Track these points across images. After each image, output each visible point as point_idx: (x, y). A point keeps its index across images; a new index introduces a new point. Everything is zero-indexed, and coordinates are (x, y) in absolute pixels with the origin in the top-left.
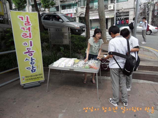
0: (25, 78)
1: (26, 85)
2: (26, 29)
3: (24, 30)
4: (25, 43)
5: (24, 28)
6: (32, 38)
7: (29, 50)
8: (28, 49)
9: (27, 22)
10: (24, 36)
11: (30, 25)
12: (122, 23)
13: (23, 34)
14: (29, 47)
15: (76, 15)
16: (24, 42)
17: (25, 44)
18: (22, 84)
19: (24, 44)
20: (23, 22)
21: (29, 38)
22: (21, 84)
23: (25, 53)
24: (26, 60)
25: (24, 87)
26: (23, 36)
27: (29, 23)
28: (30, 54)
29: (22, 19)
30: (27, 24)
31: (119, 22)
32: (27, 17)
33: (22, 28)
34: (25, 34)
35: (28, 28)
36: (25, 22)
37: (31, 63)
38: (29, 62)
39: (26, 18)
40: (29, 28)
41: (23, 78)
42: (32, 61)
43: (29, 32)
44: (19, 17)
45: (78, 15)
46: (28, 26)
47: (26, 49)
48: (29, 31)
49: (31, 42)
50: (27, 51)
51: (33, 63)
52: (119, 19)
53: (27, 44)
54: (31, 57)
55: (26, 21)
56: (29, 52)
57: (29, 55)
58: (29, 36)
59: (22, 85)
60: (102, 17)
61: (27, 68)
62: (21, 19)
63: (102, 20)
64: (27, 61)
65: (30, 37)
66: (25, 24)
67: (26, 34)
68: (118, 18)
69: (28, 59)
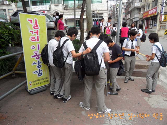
0: (32, 83)
1: (33, 90)
2: (35, 33)
3: (33, 33)
4: (33, 47)
5: (32, 32)
6: (40, 42)
7: (36, 54)
8: (36, 53)
9: (36, 26)
10: (32, 40)
11: (38, 28)
12: (97, 24)
13: (32, 37)
14: (37, 50)
17: (33, 48)
18: (29, 90)
19: (32, 47)
20: (32, 25)
21: (36, 41)
22: (28, 90)
23: (33, 57)
24: (33, 64)
25: (31, 93)
26: (31, 39)
27: (37, 26)
29: (31, 22)
30: (35, 27)
31: (94, 23)
32: (36, 20)
33: (31, 31)
34: (33, 38)
35: (36, 31)
36: (34, 25)
37: (38, 67)
38: (37, 65)
39: (35, 21)
40: (37, 31)
41: (30, 84)
42: (39, 64)
43: (37, 36)
44: (29, 20)
46: (36, 30)
47: (34, 53)
48: (37, 34)
49: (38, 45)
50: (35, 54)
51: (40, 66)
53: (34, 48)
54: (38, 60)
55: (35, 24)
56: (36, 55)
57: (36, 58)
58: (37, 39)
61: (34, 72)
62: (30, 22)
64: (35, 65)
65: (38, 40)
66: (34, 27)
69: (35, 63)
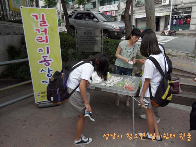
0: (41, 95)
1: (41, 103)
2: (42, 31)
3: (39, 32)
4: (41, 49)
5: (39, 30)
6: (49, 44)
7: (45, 59)
8: (44, 57)
9: (43, 22)
10: (39, 40)
11: (47, 25)
12: (181, 23)
13: (38, 37)
14: (45, 54)
15: (118, 13)
16: (38, 48)
17: (41, 51)
18: (37, 102)
19: (39, 50)
20: (38, 22)
21: (45, 42)
22: (35, 101)
23: (40, 62)
24: (42, 71)
25: (40, 105)
26: (37, 40)
27: (45, 23)
28: (47, 64)
29: (37, 18)
30: (43, 25)
31: (176, 22)
32: (43, 15)
33: (36, 30)
34: (40, 38)
35: (44, 30)
36: (41, 22)
37: (48, 75)
38: (46, 73)
39: (41, 17)
40: (46, 30)
41: (38, 95)
42: (49, 72)
43: (45, 35)
44: (33, 16)
45: (120, 13)
46: (44, 28)
47: (42, 57)
48: (46, 34)
49: (48, 48)
50: (43, 59)
51: (50, 75)
52: (177, 17)
53: (42, 51)
54: (48, 67)
55: (42, 20)
56: (45, 61)
57: (45, 64)
58: (45, 40)
59: (37, 104)
60: (150, 15)
61: (43, 82)
62: (35, 17)
63: (150, 19)
64: (43, 73)
65: (47, 41)
66: (41, 25)
67: (42, 38)
68: (175, 16)
69: (43, 70)
